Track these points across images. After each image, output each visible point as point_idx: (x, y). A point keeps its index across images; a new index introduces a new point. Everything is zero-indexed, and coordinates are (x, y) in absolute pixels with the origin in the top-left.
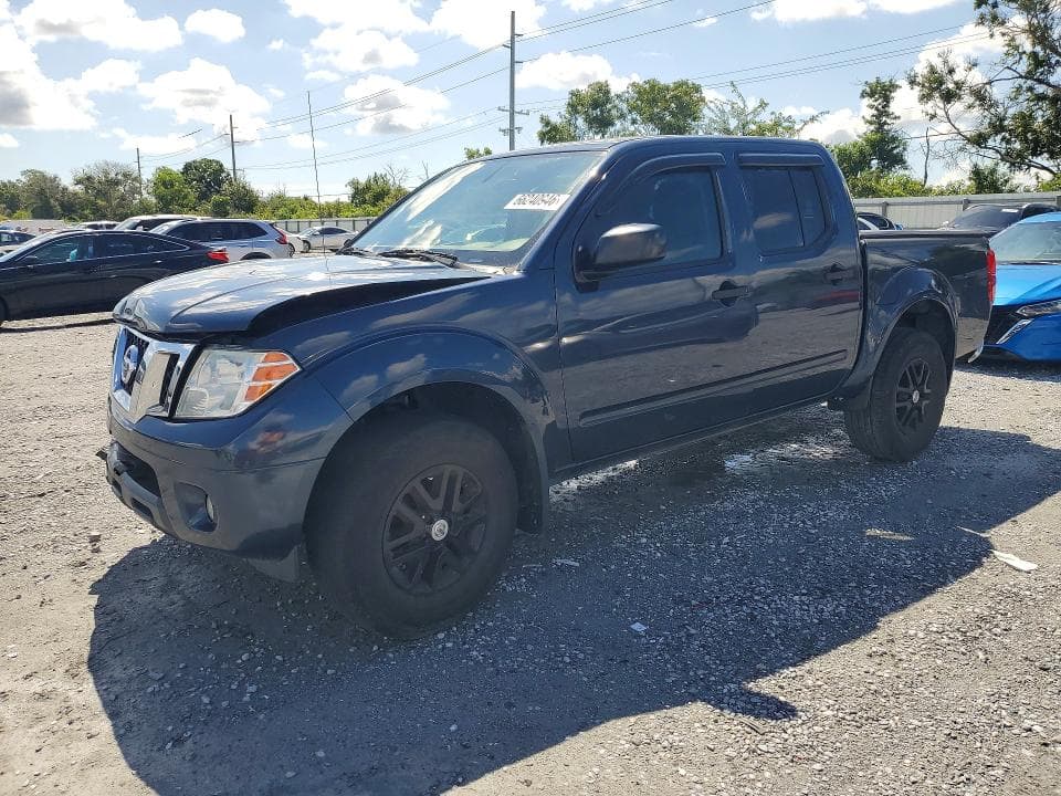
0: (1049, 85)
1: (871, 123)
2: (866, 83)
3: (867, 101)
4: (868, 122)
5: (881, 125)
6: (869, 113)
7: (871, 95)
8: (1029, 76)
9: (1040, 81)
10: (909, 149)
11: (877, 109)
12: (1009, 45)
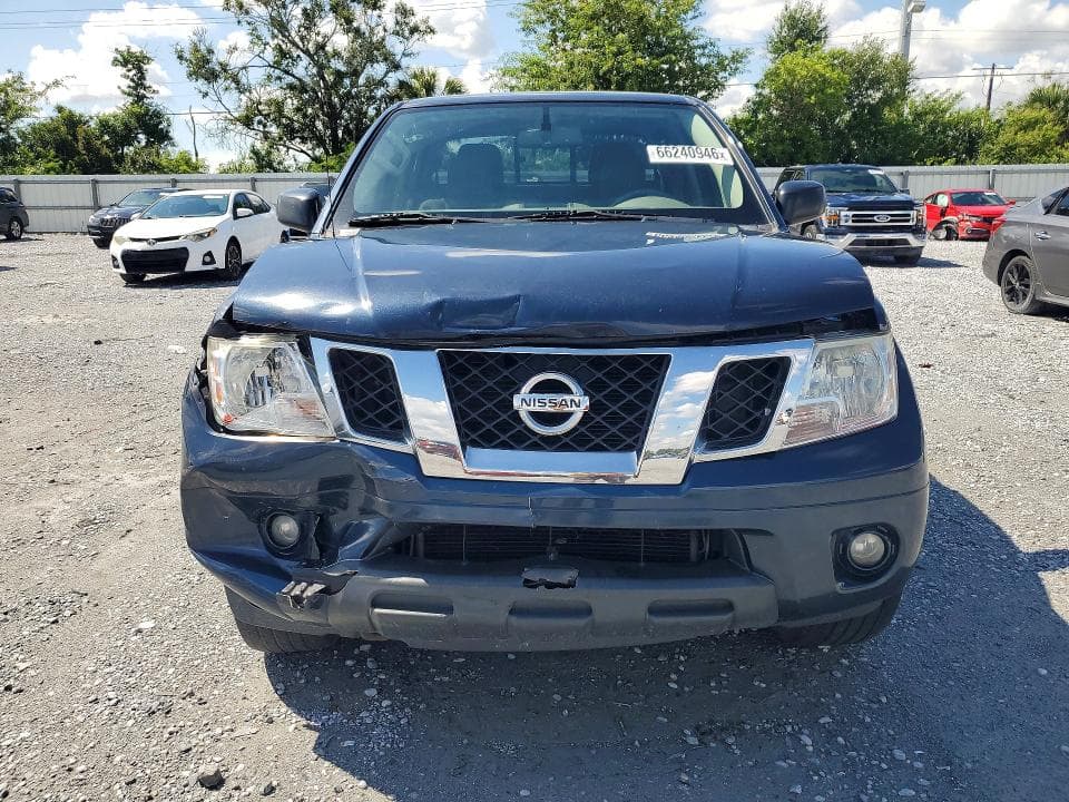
0: (294, 76)
1: (129, 95)
2: (116, 50)
3: (121, 70)
4: (124, 93)
5: (140, 98)
6: (125, 83)
7: (125, 63)
8: (276, 65)
9: (287, 72)
10: (173, 124)
11: (132, 80)
12: (251, 34)
